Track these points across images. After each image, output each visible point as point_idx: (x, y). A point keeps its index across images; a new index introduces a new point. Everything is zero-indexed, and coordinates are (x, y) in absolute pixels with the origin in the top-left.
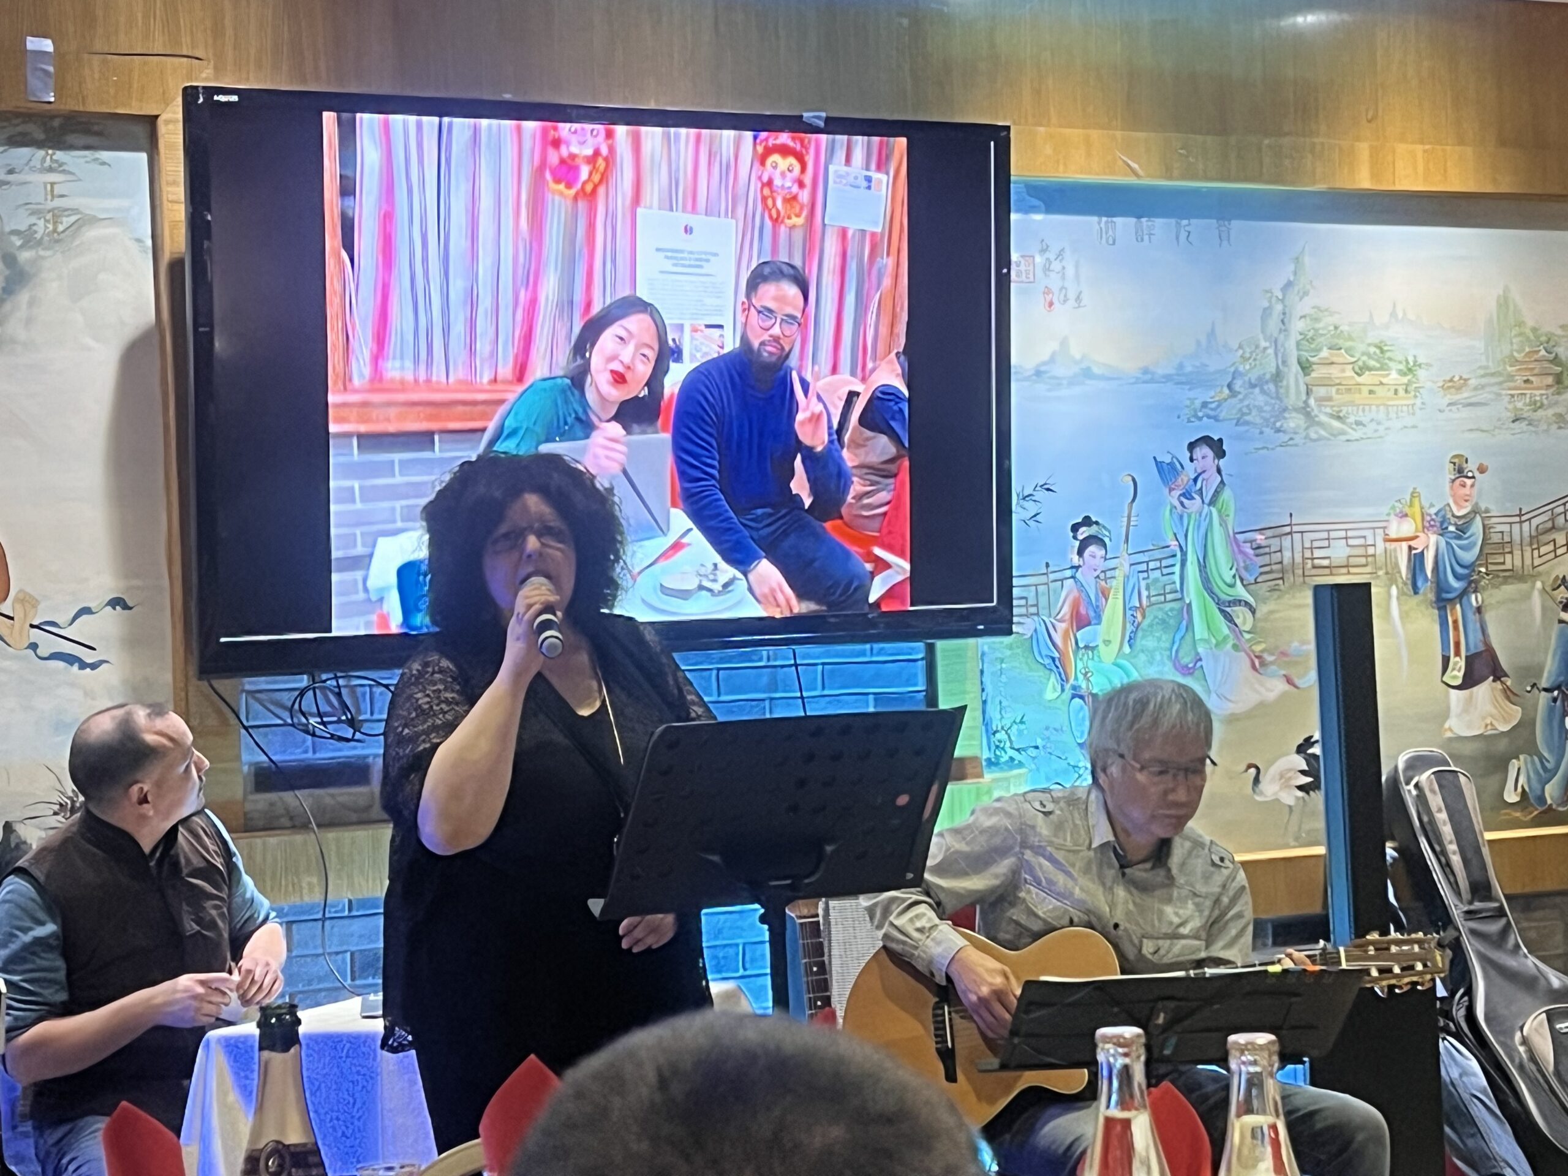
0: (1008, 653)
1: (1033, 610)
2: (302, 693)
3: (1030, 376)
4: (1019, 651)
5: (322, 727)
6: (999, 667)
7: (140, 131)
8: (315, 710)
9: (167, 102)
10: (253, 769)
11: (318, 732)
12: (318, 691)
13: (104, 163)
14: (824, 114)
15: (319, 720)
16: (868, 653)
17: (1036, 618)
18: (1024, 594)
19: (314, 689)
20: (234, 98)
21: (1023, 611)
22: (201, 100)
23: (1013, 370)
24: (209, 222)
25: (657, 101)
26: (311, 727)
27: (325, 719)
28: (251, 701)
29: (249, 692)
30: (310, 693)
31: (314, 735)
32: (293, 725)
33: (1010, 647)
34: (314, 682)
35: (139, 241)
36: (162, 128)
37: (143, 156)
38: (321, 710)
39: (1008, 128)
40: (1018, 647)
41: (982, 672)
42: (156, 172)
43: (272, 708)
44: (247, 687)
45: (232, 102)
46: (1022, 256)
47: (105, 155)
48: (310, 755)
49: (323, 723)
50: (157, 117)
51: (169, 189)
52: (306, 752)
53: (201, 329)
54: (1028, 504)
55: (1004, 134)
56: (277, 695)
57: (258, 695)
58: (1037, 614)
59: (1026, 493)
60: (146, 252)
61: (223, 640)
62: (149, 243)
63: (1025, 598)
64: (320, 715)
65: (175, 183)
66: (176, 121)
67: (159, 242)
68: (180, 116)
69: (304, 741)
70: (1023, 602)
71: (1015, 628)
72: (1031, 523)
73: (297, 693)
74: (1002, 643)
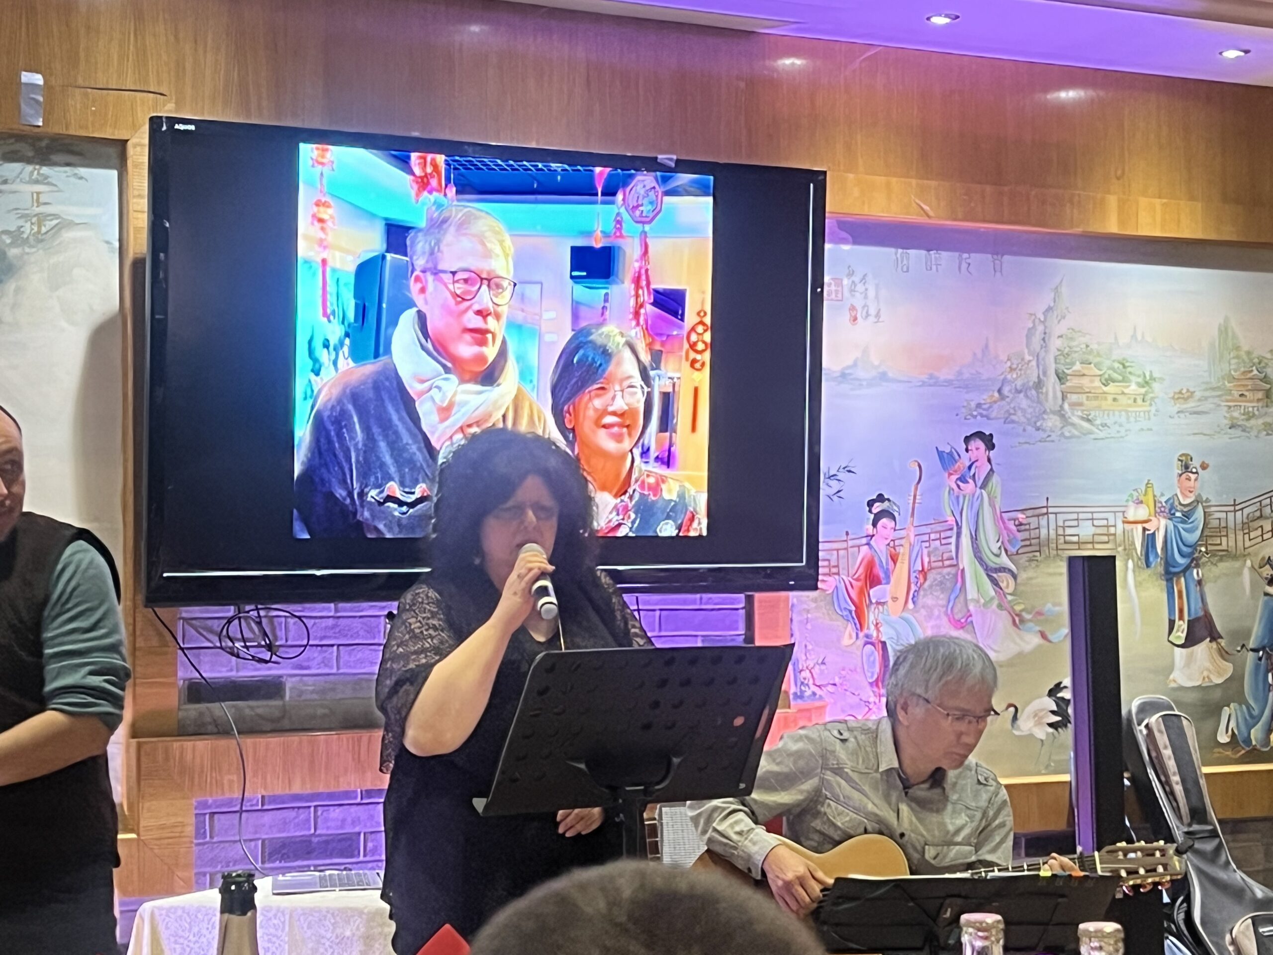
0: (813, 605)
1: (834, 570)
2: (230, 621)
3: (836, 377)
4: (822, 604)
5: (245, 650)
6: (805, 617)
7: (113, 151)
8: (240, 636)
9: (135, 128)
10: (187, 682)
11: (242, 654)
12: (242, 621)
13: (81, 178)
14: (675, 157)
15: (243, 644)
16: (698, 602)
17: (837, 577)
18: (828, 557)
19: (240, 618)
20: (192, 127)
21: (826, 570)
22: (164, 128)
23: (823, 372)
24: (167, 228)
25: (538, 143)
26: (236, 650)
27: (248, 644)
28: (186, 626)
29: (184, 619)
30: (236, 621)
31: (238, 656)
32: (221, 648)
33: (815, 600)
34: (239, 613)
35: (108, 242)
36: (131, 150)
37: (114, 173)
38: (245, 636)
39: (825, 173)
40: (821, 601)
41: (791, 620)
42: (125, 186)
43: (205, 633)
44: (184, 615)
45: (191, 131)
46: (832, 279)
47: (82, 171)
48: (233, 674)
49: (247, 647)
50: (126, 141)
51: (135, 200)
52: (231, 670)
53: (157, 317)
54: (833, 483)
55: (821, 178)
56: (209, 622)
57: (194, 622)
58: (838, 574)
59: (832, 473)
60: (114, 252)
61: (165, 575)
62: (117, 244)
63: (829, 560)
64: (244, 640)
65: (140, 196)
66: (142, 145)
67: (125, 243)
68: (146, 141)
69: (230, 662)
70: (826, 563)
71: (820, 585)
72: (835, 498)
73: (225, 621)
74: (808, 597)
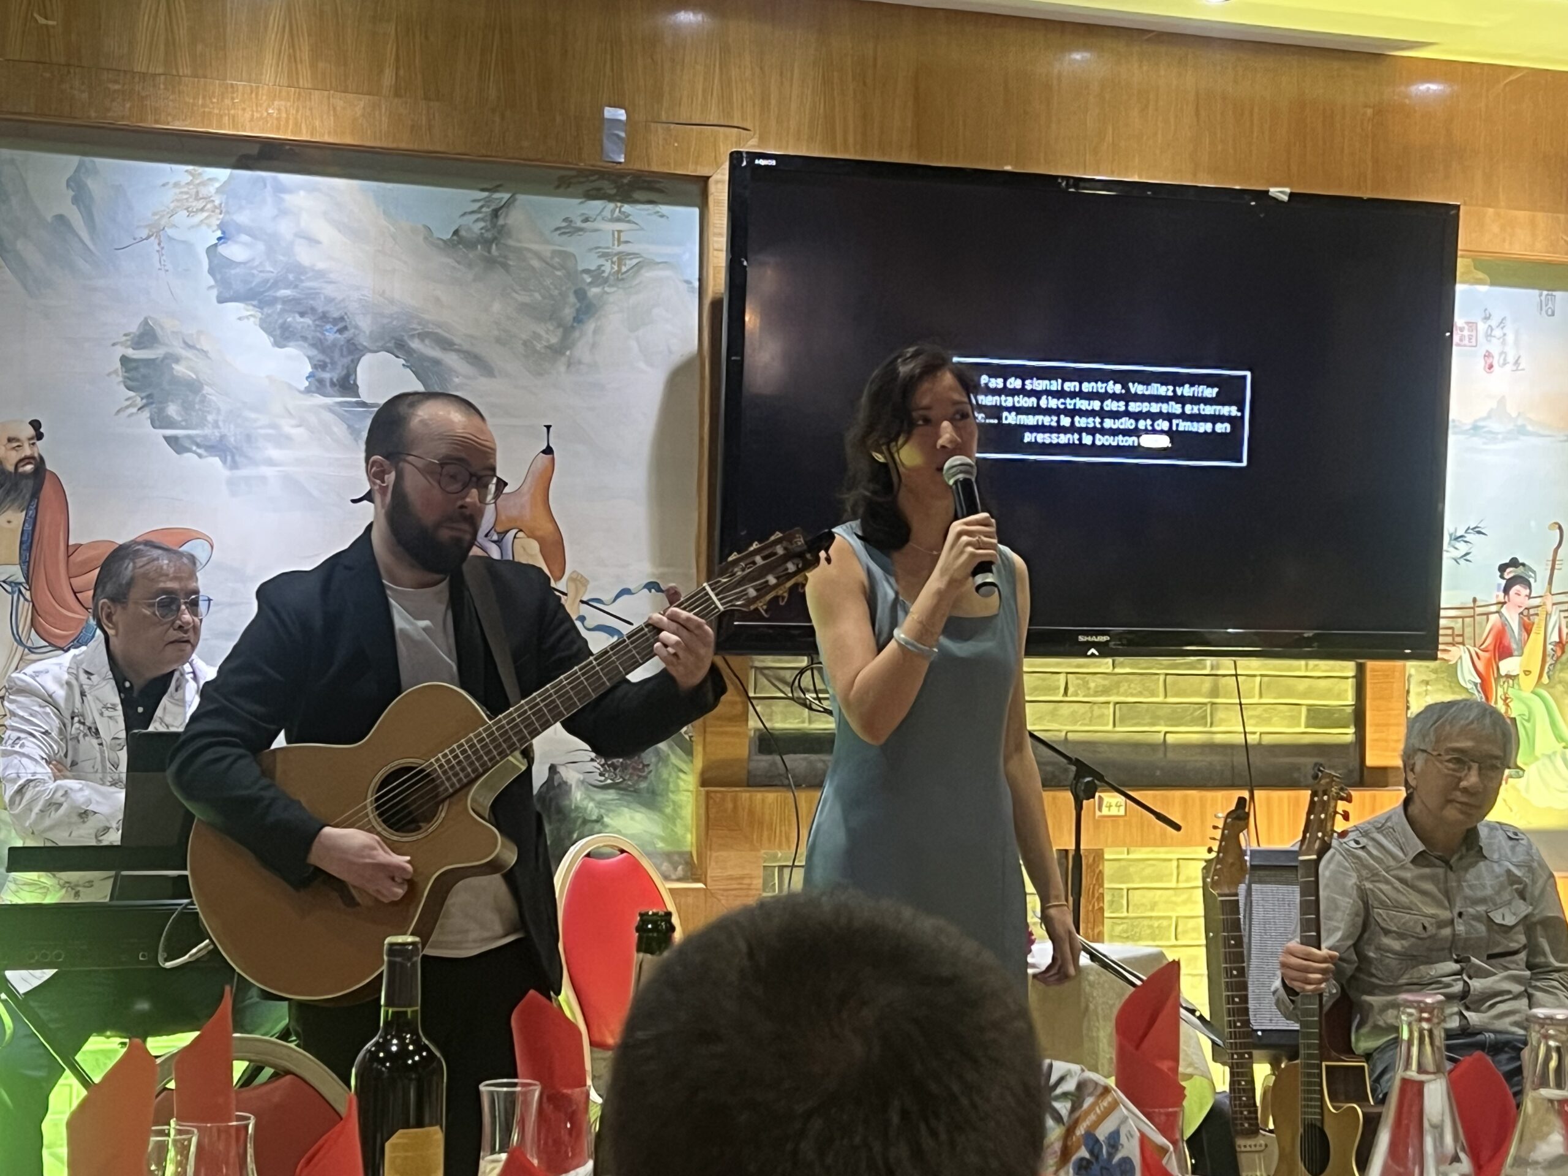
0: (1433, 676)
2: (802, 671)
3: (1467, 430)
4: (1444, 675)
5: (817, 702)
6: (1424, 688)
7: (695, 189)
8: (812, 687)
9: (718, 166)
10: (757, 734)
11: (814, 706)
12: (816, 672)
13: (662, 216)
14: (1288, 190)
15: (814, 695)
16: (1303, 667)
17: (1461, 647)
18: (1452, 625)
19: (812, 669)
20: (773, 163)
21: (1449, 639)
22: (744, 164)
23: (1451, 424)
24: (745, 267)
26: (808, 702)
27: (820, 695)
28: (760, 676)
29: (756, 668)
30: (809, 673)
31: (811, 709)
32: (792, 699)
33: (1435, 671)
34: (812, 664)
35: (688, 282)
36: (712, 187)
37: (696, 211)
38: (817, 688)
39: (1458, 207)
40: (1443, 672)
42: (705, 224)
43: (777, 683)
44: (757, 664)
45: (771, 166)
46: (1467, 323)
47: (664, 209)
48: (806, 725)
49: (819, 699)
50: (708, 178)
51: (715, 239)
52: (803, 722)
53: (733, 358)
54: (1459, 545)
55: (1453, 212)
56: (782, 673)
57: (766, 672)
58: (1463, 644)
59: (1458, 534)
60: (693, 292)
61: (736, 623)
62: (697, 284)
63: (1452, 628)
64: (816, 691)
65: (720, 235)
66: (722, 182)
67: (705, 283)
68: (727, 177)
69: (801, 714)
70: (1449, 632)
71: (1440, 655)
72: (1462, 561)
73: (797, 672)
74: (1428, 667)
